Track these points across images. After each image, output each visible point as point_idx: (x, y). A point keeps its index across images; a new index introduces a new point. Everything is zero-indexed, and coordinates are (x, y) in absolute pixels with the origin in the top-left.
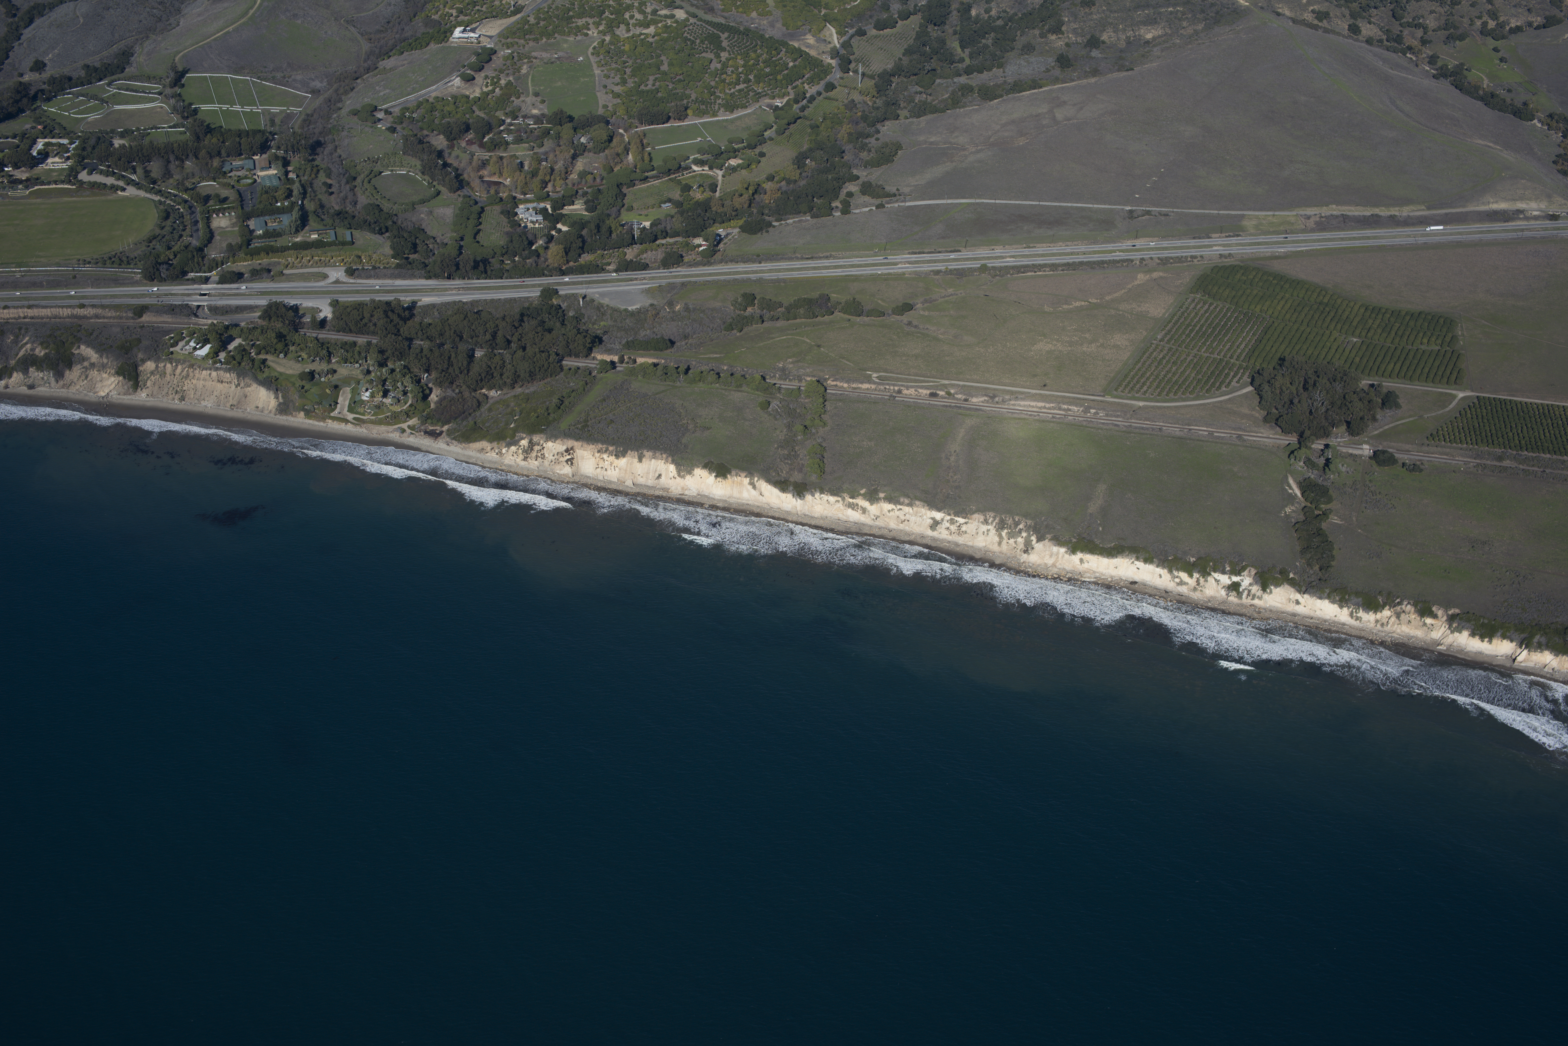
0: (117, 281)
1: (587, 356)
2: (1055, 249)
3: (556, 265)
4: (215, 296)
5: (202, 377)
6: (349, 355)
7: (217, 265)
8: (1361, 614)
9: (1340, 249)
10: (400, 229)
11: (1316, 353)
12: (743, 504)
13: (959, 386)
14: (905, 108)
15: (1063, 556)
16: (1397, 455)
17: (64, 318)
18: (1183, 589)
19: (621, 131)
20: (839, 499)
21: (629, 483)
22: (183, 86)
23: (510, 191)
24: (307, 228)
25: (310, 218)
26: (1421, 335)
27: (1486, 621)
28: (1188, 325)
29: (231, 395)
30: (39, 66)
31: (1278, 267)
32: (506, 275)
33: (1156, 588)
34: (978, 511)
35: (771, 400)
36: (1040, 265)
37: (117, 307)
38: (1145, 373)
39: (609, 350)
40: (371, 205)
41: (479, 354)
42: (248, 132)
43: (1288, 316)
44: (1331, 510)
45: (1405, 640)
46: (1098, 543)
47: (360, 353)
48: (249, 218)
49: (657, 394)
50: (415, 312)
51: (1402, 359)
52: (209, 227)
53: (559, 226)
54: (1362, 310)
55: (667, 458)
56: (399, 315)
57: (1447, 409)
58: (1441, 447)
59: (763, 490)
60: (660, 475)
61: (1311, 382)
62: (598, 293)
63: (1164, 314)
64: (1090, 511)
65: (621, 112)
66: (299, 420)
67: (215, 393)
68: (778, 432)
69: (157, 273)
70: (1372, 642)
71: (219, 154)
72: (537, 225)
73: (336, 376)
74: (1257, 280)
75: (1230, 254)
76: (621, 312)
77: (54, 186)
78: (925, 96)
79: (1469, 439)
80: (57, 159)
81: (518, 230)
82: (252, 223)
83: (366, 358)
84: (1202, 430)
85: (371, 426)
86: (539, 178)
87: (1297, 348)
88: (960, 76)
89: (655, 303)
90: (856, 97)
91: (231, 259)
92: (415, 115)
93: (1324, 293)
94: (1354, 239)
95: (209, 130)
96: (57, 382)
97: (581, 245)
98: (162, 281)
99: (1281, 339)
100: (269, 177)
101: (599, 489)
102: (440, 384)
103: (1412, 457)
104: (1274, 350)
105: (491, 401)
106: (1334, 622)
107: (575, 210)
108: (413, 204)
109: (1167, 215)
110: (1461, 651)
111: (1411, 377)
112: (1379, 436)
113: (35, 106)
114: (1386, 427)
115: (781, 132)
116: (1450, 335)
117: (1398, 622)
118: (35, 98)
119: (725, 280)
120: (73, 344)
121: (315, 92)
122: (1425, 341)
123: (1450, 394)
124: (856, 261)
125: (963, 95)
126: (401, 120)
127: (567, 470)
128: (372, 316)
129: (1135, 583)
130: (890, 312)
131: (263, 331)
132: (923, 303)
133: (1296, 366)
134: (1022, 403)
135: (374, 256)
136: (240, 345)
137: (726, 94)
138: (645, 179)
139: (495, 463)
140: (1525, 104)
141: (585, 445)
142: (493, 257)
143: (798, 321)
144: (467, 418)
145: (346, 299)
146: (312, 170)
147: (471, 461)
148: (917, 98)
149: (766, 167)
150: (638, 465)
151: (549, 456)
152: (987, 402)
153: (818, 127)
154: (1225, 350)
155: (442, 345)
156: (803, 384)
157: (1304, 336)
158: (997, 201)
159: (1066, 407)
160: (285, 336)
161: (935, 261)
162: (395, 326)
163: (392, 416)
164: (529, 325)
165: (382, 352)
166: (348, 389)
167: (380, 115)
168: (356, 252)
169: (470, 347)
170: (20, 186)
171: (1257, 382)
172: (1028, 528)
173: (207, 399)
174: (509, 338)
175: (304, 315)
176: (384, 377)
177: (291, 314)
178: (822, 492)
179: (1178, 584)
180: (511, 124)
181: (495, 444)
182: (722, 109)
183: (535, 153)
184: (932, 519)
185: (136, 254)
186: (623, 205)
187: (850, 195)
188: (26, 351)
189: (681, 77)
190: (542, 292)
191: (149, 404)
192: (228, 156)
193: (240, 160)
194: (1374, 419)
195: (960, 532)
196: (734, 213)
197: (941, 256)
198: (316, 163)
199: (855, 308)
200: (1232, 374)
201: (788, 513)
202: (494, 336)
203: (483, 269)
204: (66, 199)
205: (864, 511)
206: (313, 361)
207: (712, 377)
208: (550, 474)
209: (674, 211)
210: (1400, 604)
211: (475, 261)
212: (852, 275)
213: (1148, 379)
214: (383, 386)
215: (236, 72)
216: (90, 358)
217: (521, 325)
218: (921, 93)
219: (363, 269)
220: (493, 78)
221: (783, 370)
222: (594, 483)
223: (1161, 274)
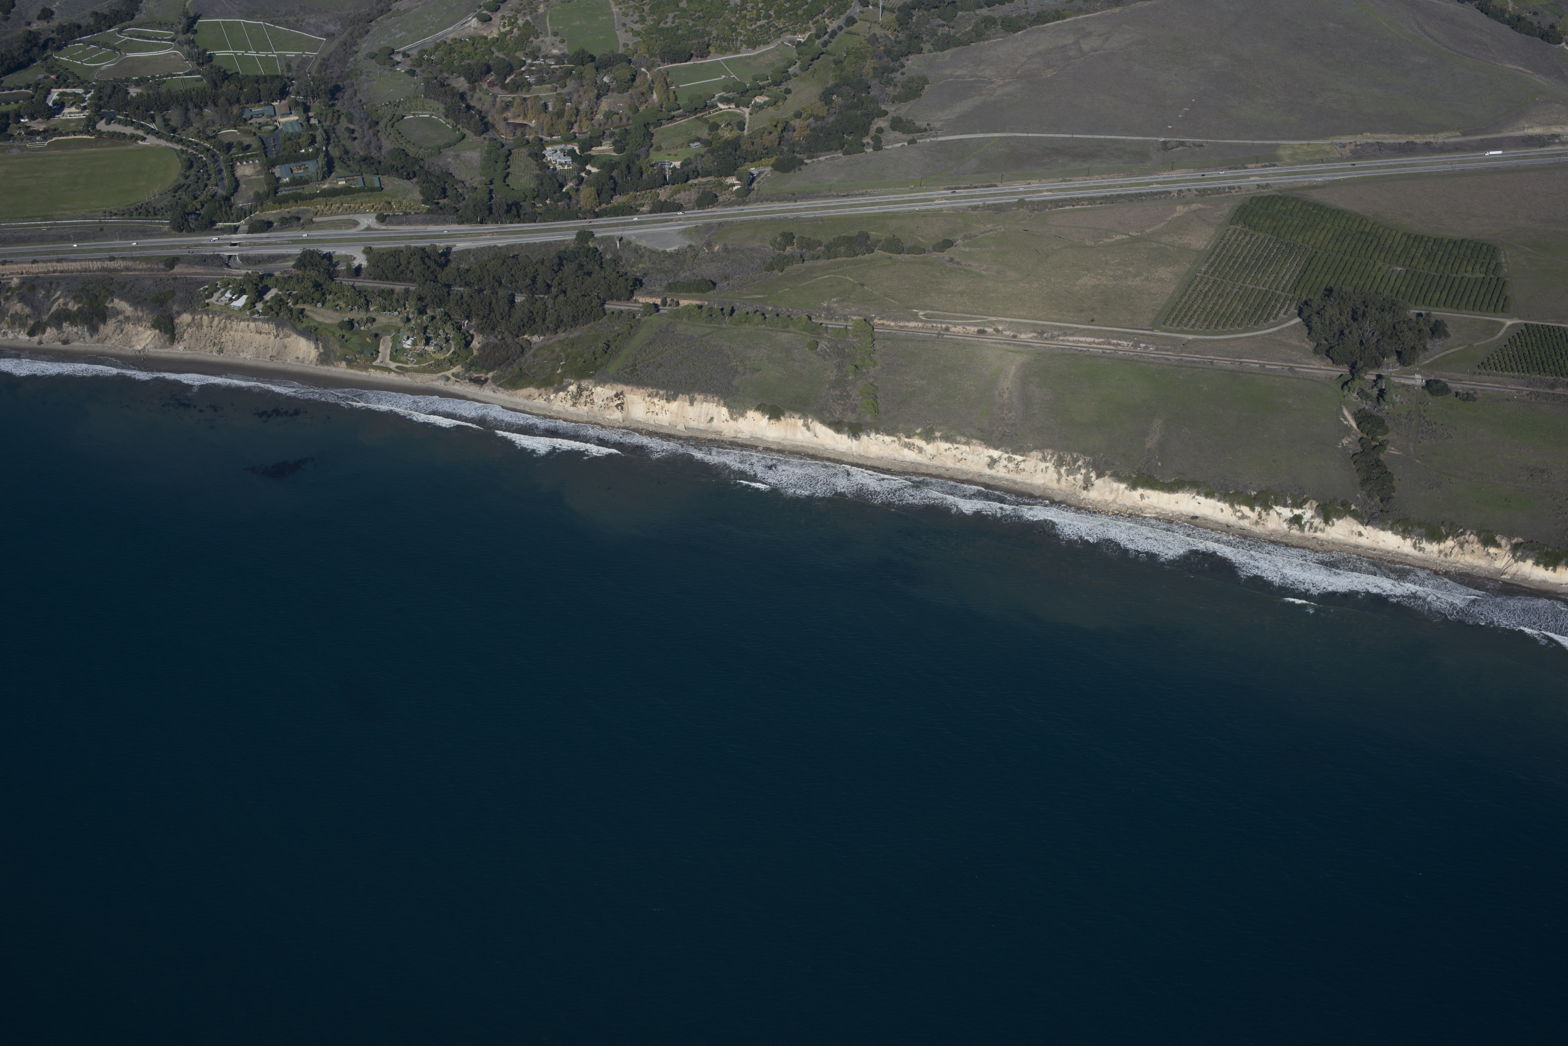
0: (144, 233)
1: (629, 299)
2: (1092, 182)
3: (588, 207)
4: (246, 245)
5: (240, 328)
6: (387, 303)
7: (245, 214)
8: (1425, 544)
9: (1377, 177)
10: (428, 173)
11: (1361, 283)
12: (797, 446)
13: (1006, 322)
14: (928, 41)
15: (1123, 492)
16: (1450, 385)
17: (94, 271)
18: (1245, 523)
19: (643, 70)
20: (895, 439)
21: (681, 427)
22: (196, 32)
23: (537, 132)
24: (333, 174)
25: (335, 164)
26: (1465, 262)
27: (1550, 550)
28: (1231, 257)
29: (271, 346)
30: (46, 14)
31: (1316, 196)
32: (539, 218)
33: (1217, 523)
34: (1036, 448)
35: (818, 340)
36: (1077, 199)
37: (147, 259)
38: (1192, 306)
39: (651, 293)
40: (397, 150)
41: (519, 299)
42: (265, 77)
43: (1330, 246)
44: (1387, 441)
45: (1469, 570)
46: (1158, 478)
47: (398, 301)
48: (273, 166)
49: (703, 336)
50: (450, 258)
51: (1448, 287)
52: (234, 175)
53: (588, 167)
54: (1405, 239)
55: (719, 401)
56: (436, 262)
57: (1496, 337)
58: (1493, 375)
59: (817, 431)
60: (712, 419)
61: (1360, 312)
62: (634, 235)
63: (1206, 246)
64: (1148, 446)
65: (642, 50)
66: (341, 370)
67: (254, 345)
68: (828, 372)
69: (186, 223)
70: (1436, 573)
71: (238, 101)
72: (566, 167)
73: (375, 325)
74: (1296, 210)
75: (1267, 184)
76: (659, 254)
77: (73, 137)
78: (947, 29)
79: (1520, 367)
80: (73, 109)
81: (548, 172)
82: (277, 171)
83: (405, 305)
84: (1254, 363)
85: (415, 375)
86: (565, 119)
87: (1342, 278)
88: (981, 7)
89: (693, 244)
90: (878, 31)
91: (259, 208)
92: (433, 58)
93: (1364, 222)
94: (1391, 167)
95: (226, 77)
96: (92, 336)
97: (613, 186)
98: (191, 231)
99: (1325, 270)
100: (291, 123)
101: (651, 434)
102: (481, 330)
103: (1465, 386)
104: (1319, 280)
105: (535, 347)
106: (1397, 553)
107: (603, 151)
108: (439, 148)
109: (1202, 146)
110: (1526, 580)
111: (1458, 305)
112: (1430, 366)
113: (45, 55)
114: (1437, 357)
115: (804, 68)
116: (1494, 263)
117: (1461, 552)
118: (45, 46)
119: (762, 220)
120: (106, 297)
121: (330, 36)
122: (1469, 268)
123: (1498, 322)
124: (892, 198)
125: (986, 27)
126: (419, 62)
127: (616, 415)
128: (409, 263)
129: (1196, 517)
130: (931, 249)
131: (300, 280)
132: (963, 239)
133: (1345, 297)
134: (1071, 339)
135: (404, 201)
136: (277, 295)
137: (747, 30)
138: (672, 119)
139: (544, 409)
140: (1552, 27)
141: (635, 390)
142: (524, 201)
143: (839, 259)
144: (511, 364)
145: (379, 246)
146: (333, 115)
147: (519, 408)
148: (940, 32)
149: (792, 104)
150: (690, 409)
151: (598, 401)
152: (1036, 338)
153: (842, 62)
154: (1270, 281)
155: (481, 291)
156: (850, 323)
157: (1349, 265)
158: (1030, 135)
159: (1115, 341)
160: (321, 285)
161: (972, 197)
162: (433, 272)
163: (435, 364)
164: (569, 268)
165: (420, 299)
166: (389, 338)
167: (398, 58)
168: (386, 198)
169: (510, 292)
170: (38, 138)
171: (1306, 314)
172: (1087, 465)
173: (245, 350)
174: (549, 282)
175: (338, 263)
176: (424, 325)
177: (326, 262)
178: (877, 432)
179: (1240, 518)
180: (532, 65)
181: (542, 390)
182: (744, 46)
183: (559, 94)
184: (989, 457)
185: (162, 204)
186: (652, 145)
187: (880, 130)
188: (59, 305)
189: (700, 14)
190: (578, 235)
191: (187, 357)
192: (247, 103)
193: (259, 106)
194: (1425, 349)
195: (1018, 470)
196: (765, 151)
197: (978, 191)
198: (336, 108)
199: (895, 246)
200: (1279, 305)
201: (843, 454)
202: (534, 280)
203: (515, 213)
204: (86, 150)
205: (920, 450)
206: (352, 310)
207: (758, 318)
208: (600, 420)
209: (703, 150)
210: (1462, 534)
211: (507, 205)
212: (889, 212)
213: (1195, 312)
214: (425, 333)
215: (248, 17)
216: (124, 312)
217: (560, 269)
218: (943, 26)
219: (394, 215)
220: (510, 18)
221: (828, 309)
222: (645, 427)
223: (1200, 206)
